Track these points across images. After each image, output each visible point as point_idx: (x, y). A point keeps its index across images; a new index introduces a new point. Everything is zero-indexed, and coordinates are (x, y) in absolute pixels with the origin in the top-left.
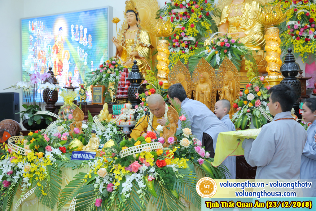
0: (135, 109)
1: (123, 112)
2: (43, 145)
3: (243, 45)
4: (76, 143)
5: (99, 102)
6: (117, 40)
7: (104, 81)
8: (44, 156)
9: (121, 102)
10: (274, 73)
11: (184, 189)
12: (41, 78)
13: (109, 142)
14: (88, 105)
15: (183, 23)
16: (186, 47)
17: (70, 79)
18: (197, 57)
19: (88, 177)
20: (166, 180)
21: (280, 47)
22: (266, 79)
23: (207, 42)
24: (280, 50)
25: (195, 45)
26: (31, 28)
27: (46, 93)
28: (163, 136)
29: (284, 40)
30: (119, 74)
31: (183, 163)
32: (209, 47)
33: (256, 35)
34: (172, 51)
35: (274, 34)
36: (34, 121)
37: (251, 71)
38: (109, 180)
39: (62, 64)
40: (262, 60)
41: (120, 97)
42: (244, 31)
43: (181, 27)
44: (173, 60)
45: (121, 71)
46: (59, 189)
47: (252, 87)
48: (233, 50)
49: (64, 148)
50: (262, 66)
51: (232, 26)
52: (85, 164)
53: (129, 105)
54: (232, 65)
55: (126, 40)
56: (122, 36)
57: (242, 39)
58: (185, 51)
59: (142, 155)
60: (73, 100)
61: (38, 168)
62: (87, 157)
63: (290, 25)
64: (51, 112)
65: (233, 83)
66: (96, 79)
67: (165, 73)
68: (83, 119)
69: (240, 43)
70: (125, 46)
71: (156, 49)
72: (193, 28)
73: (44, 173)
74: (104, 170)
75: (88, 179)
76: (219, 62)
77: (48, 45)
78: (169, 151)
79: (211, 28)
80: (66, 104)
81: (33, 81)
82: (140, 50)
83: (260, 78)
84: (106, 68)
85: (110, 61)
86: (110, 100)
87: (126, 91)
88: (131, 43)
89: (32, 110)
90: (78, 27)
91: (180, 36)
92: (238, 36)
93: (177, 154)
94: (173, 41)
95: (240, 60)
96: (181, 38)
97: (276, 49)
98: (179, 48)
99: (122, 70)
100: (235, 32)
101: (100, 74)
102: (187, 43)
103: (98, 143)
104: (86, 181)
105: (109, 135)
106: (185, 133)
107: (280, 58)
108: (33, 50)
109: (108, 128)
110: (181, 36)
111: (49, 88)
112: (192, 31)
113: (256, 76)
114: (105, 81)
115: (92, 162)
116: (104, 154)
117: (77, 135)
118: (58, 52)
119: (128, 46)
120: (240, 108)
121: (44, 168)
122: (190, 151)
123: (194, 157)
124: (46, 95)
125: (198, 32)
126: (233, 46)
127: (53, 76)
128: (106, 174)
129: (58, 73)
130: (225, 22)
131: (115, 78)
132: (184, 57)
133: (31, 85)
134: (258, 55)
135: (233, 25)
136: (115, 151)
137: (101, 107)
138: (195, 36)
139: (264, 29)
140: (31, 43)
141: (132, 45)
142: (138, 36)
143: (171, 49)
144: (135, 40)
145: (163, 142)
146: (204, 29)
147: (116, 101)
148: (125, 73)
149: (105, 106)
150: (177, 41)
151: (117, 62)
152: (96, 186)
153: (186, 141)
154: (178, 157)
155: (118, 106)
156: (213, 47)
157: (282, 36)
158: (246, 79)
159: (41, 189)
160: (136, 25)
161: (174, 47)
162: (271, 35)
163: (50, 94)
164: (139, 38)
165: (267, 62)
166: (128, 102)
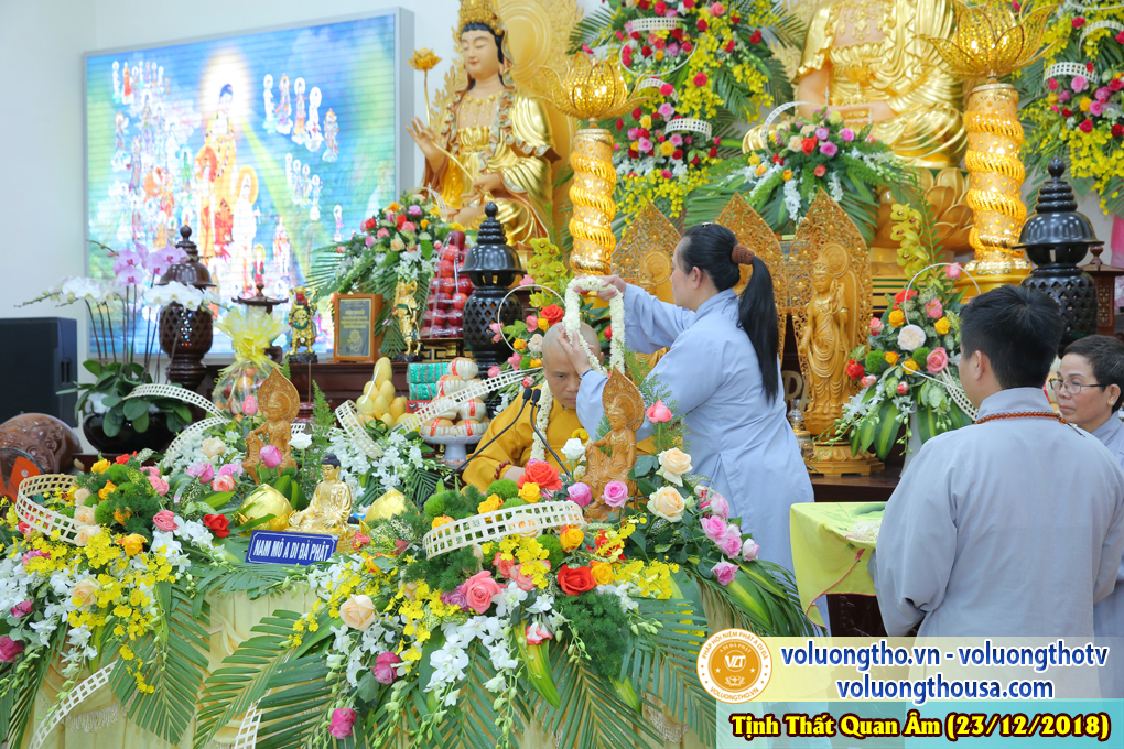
0: (489, 380)
1: (445, 391)
2: (146, 508)
3: (883, 148)
4: (267, 502)
5: (362, 352)
6: (426, 132)
7: (380, 276)
8: (146, 548)
9: (440, 354)
10: (998, 251)
11: (662, 675)
12: (152, 265)
13: (386, 499)
14: (320, 363)
15: (666, 71)
16: (676, 156)
17: (259, 273)
18: (717, 190)
19: (306, 628)
20: (595, 642)
21: (1019, 156)
22: (970, 272)
23: (755, 138)
24: (1020, 168)
25: (709, 150)
26: (121, 87)
27: (168, 321)
28: (587, 479)
29: (1034, 132)
30: (434, 252)
31: (660, 579)
32: (762, 156)
33: (934, 112)
34: (627, 172)
35: (998, 109)
36: (125, 420)
37: (915, 244)
38: (382, 638)
39: (231, 217)
40: (953, 206)
41: (434, 336)
42: (889, 100)
43: (660, 83)
44: (628, 204)
45: (442, 241)
46: (201, 671)
47: (916, 300)
48: (847, 166)
49: (221, 518)
50: (953, 225)
51: (846, 82)
52: (295, 578)
53: (466, 365)
54: (845, 220)
55: (461, 130)
56: (448, 117)
57: (882, 128)
58: (675, 171)
59: (507, 546)
60: (267, 346)
61: (126, 591)
62: (303, 555)
63: (1056, 78)
64: (184, 390)
65: (845, 288)
66: (351, 272)
67: (600, 251)
68: (295, 413)
69: (874, 141)
70: (457, 153)
71: (569, 165)
72: (704, 89)
73: (145, 611)
74: (364, 601)
75: (307, 634)
76: (796, 211)
77: (181, 147)
78: (606, 535)
79: (768, 87)
80: (240, 359)
81: (122, 278)
82: (509, 168)
83: (944, 270)
84: (385, 233)
85: (401, 207)
86: (401, 347)
87: (459, 315)
88: (478, 143)
89: (118, 380)
90: (288, 82)
91: (655, 116)
92: (866, 116)
93: (636, 545)
94: (631, 134)
95: (874, 204)
96: (659, 124)
97: (1006, 162)
98: (650, 161)
99: (446, 240)
100: (856, 103)
101: (366, 254)
102: (680, 143)
103: (345, 501)
104: (297, 641)
105: (392, 473)
106: (666, 469)
107: (1021, 197)
108: (128, 166)
109: (392, 449)
110: (661, 118)
111: (179, 302)
112: (697, 100)
113: (930, 262)
114: (384, 276)
115: (321, 573)
116: (365, 544)
117: (272, 471)
118: (217, 172)
119: (467, 154)
120: (872, 377)
121: (146, 593)
122: (683, 535)
123: (700, 558)
124: (171, 328)
125: (720, 102)
126: (848, 154)
127: (195, 258)
128: (373, 618)
129: (217, 248)
130: (819, 68)
131: (420, 269)
132: (668, 194)
133: (117, 290)
134: (939, 184)
135: (847, 76)
136: (407, 532)
137: (367, 371)
138: (709, 116)
139: (961, 92)
140: (121, 142)
141: (480, 147)
142: (505, 117)
143: (621, 162)
144: (491, 132)
145: (583, 502)
146: (743, 90)
147: (422, 349)
148: (455, 250)
149: (383, 367)
150: (645, 134)
151: (427, 209)
152: (333, 661)
153: (671, 498)
154: (640, 556)
155: (427, 368)
156: (776, 158)
157: (1028, 118)
158: (896, 274)
159: (135, 670)
160: (496, 76)
161: (633, 155)
162: (988, 110)
163: (186, 322)
164: (507, 124)
165: (971, 213)
166: (466, 353)
